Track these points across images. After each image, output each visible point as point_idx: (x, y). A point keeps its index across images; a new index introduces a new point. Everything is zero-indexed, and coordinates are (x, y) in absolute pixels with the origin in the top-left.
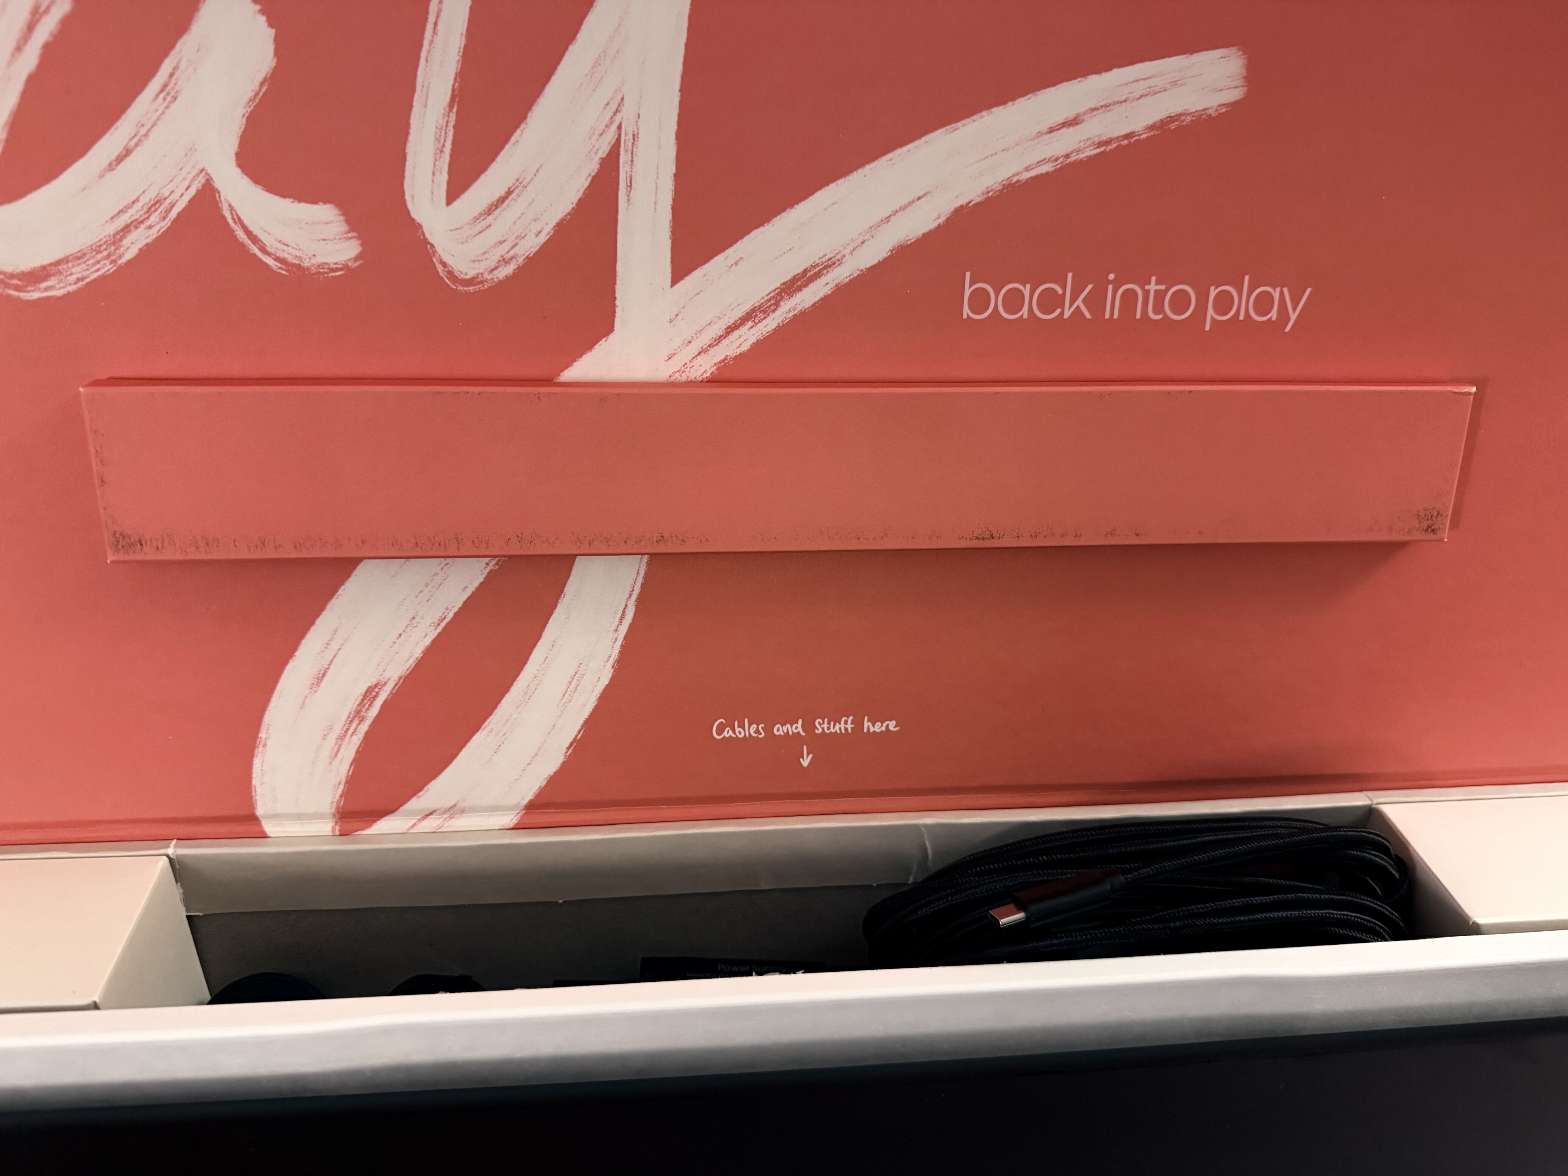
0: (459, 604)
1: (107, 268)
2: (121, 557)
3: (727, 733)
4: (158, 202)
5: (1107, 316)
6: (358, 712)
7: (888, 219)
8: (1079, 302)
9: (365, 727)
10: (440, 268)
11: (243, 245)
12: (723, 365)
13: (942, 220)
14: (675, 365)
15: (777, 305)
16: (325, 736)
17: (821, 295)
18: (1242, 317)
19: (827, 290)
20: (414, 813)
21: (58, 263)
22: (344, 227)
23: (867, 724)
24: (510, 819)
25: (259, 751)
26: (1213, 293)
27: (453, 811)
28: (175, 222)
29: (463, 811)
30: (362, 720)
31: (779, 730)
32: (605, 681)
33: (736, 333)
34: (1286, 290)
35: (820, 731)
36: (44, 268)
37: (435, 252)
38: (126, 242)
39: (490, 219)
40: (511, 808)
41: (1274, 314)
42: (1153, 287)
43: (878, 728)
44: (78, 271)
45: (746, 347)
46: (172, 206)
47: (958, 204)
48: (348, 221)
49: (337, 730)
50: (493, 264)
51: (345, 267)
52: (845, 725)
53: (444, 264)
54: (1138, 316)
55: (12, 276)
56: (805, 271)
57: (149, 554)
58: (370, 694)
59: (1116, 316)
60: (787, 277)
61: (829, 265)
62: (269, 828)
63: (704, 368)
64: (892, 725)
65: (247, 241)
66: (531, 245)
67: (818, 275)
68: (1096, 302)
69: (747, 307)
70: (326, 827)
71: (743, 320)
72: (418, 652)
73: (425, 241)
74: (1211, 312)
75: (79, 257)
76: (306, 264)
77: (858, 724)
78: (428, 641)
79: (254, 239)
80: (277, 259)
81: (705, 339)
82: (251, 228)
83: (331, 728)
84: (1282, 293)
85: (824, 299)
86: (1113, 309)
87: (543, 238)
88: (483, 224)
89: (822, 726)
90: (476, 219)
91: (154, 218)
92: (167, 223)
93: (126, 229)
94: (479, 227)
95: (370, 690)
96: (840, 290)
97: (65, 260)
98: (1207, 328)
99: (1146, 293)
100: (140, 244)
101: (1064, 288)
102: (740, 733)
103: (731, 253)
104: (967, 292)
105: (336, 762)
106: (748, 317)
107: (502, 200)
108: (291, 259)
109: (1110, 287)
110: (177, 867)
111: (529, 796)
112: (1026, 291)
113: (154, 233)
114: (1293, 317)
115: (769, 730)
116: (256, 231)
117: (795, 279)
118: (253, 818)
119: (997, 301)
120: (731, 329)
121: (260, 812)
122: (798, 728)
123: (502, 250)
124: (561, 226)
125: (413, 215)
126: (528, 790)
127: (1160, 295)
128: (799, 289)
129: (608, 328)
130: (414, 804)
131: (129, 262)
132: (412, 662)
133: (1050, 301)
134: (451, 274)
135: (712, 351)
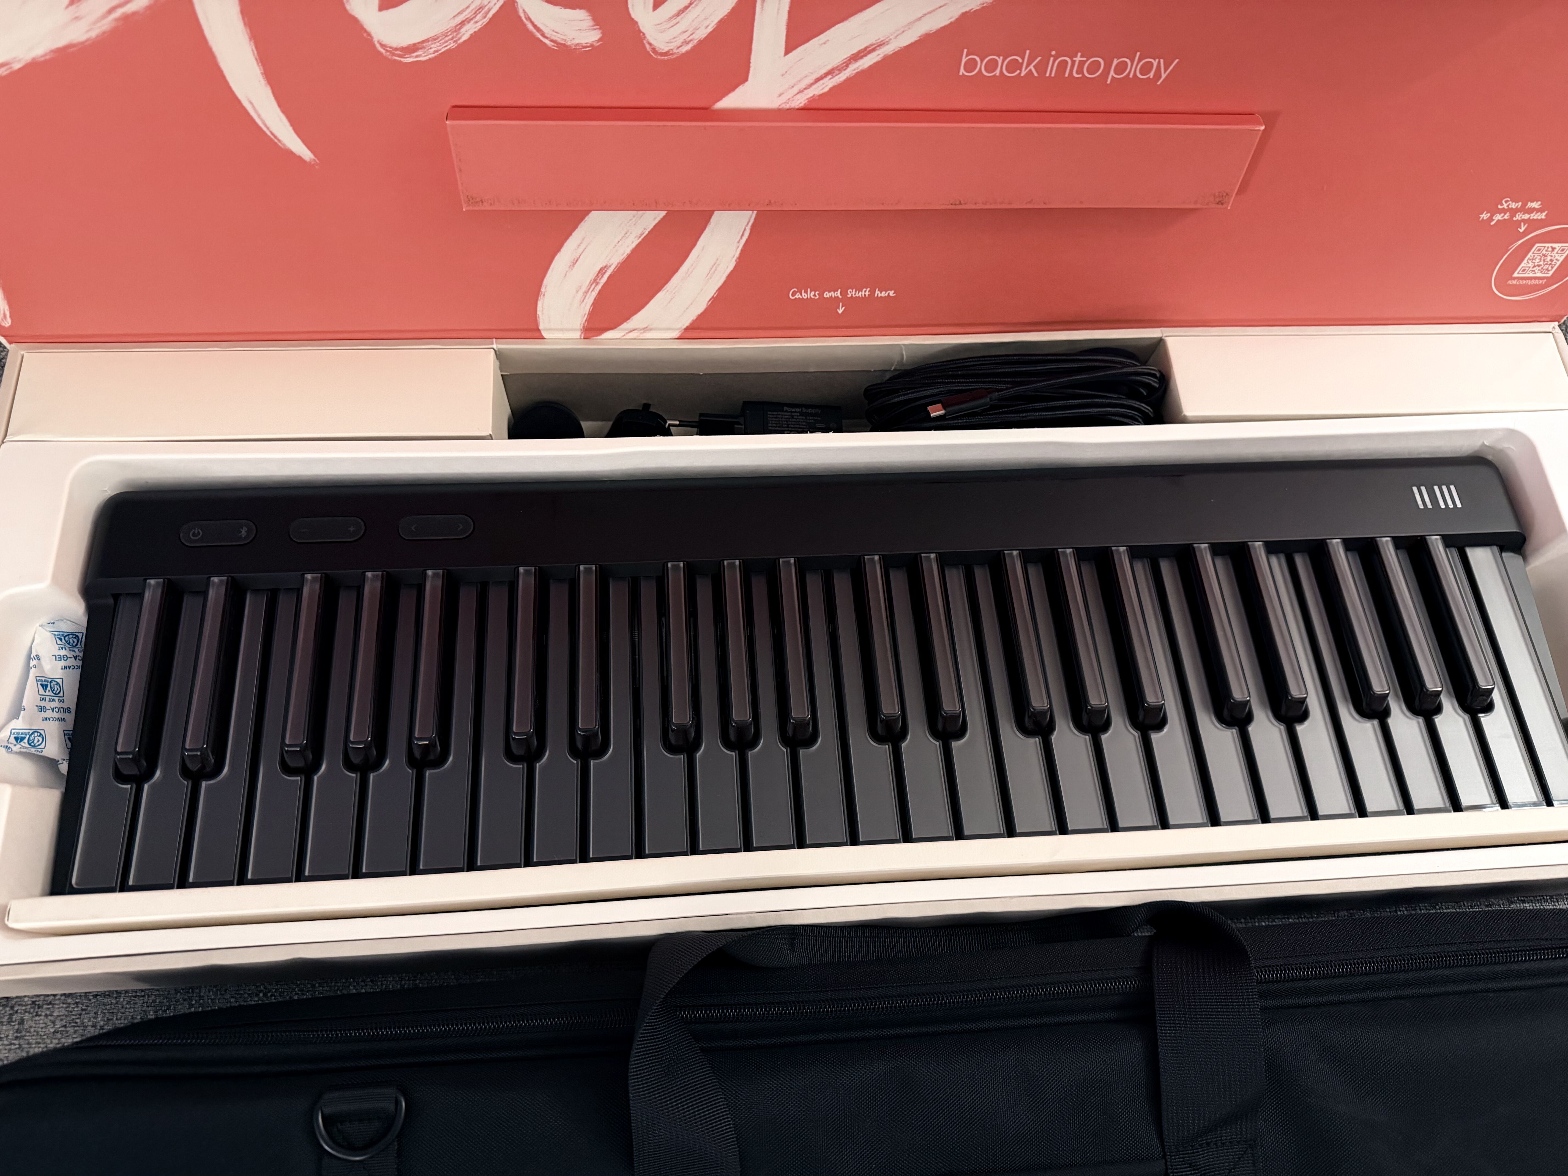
1: (452, 45)
2: (471, 208)
3: (798, 296)
4: (481, 8)
5: (1048, 75)
6: (595, 280)
7: (920, 19)
8: (1031, 67)
9: (599, 287)
10: (648, 46)
11: (531, 33)
12: (812, 99)
13: (953, 20)
14: (784, 98)
15: (847, 66)
16: (577, 292)
17: (875, 61)
18: (1131, 76)
19: (878, 58)
20: (624, 330)
21: (423, 42)
22: (591, 23)
23: (877, 292)
24: (676, 334)
25: (541, 299)
26: (1115, 62)
27: (646, 329)
28: (491, 20)
29: (651, 329)
30: (597, 284)
31: (827, 295)
32: (730, 268)
33: (821, 82)
34: (1162, 61)
35: (850, 295)
36: (414, 45)
37: (645, 37)
38: (463, 30)
39: (679, 18)
40: (678, 329)
41: (1151, 75)
42: (1078, 59)
43: (883, 294)
44: (435, 47)
45: (826, 89)
46: (489, 10)
47: (964, 10)
48: (594, 19)
49: (584, 289)
50: (679, 44)
51: (592, 45)
52: (865, 292)
53: (650, 44)
54: (1067, 75)
55: (396, 49)
56: (866, 48)
57: (486, 207)
58: (602, 271)
59: (1053, 75)
60: (855, 51)
61: (881, 44)
62: (545, 334)
63: (800, 101)
64: (892, 293)
65: (534, 31)
66: (702, 33)
67: (874, 50)
68: (1042, 68)
69: (829, 67)
70: (577, 335)
71: (826, 75)
72: (628, 251)
73: (640, 31)
74: (1112, 73)
75: (434, 39)
76: (569, 43)
77: (872, 292)
78: (634, 245)
79: (538, 30)
80: (552, 41)
81: (803, 85)
82: (536, 23)
83: (580, 287)
84: (1159, 63)
85: (876, 64)
86: (1051, 70)
87: (710, 29)
88: (674, 21)
89: (851, 293)
90: (671, 18)
91: (479, 17)
92: (486, 20)
93: (462, 23)
94: (671, 24)
95: (601, 269)
96: (886, 59)
97: (427, 41)
98: (1109, 82)
99: (1073, 62)
100: (472, 32)
101: (1023, 60)
102: (805, 296)
103: (822, 38)
104: (964, 60)
105: (583, 304)
106: (830, 73)
107: (686, 8)
108: (559, 40)
109: (1052, 59)
110: (498, 355)
111: (687, 324)
112: (1000, 60)
113: (479, 26)
114: (1164, 76)
115: (821, 295)
116: (539, 25)
117: (859, 52)
118: (538, 330)
119: (981, 66)
120: (818, 80)
121: (541, 327)
122: (838, 294)
123: (685, 36)
124: (721, 23)
125: (633, 16)
126: (687, 321)
127: (1082, 63)
128: (862, 57)
129: (745, 79)
130: (625, 326)
131: (465, 42)
132: (625, 256)
133: (1014, 66)
134: (654, 50)
135: (806, 91)
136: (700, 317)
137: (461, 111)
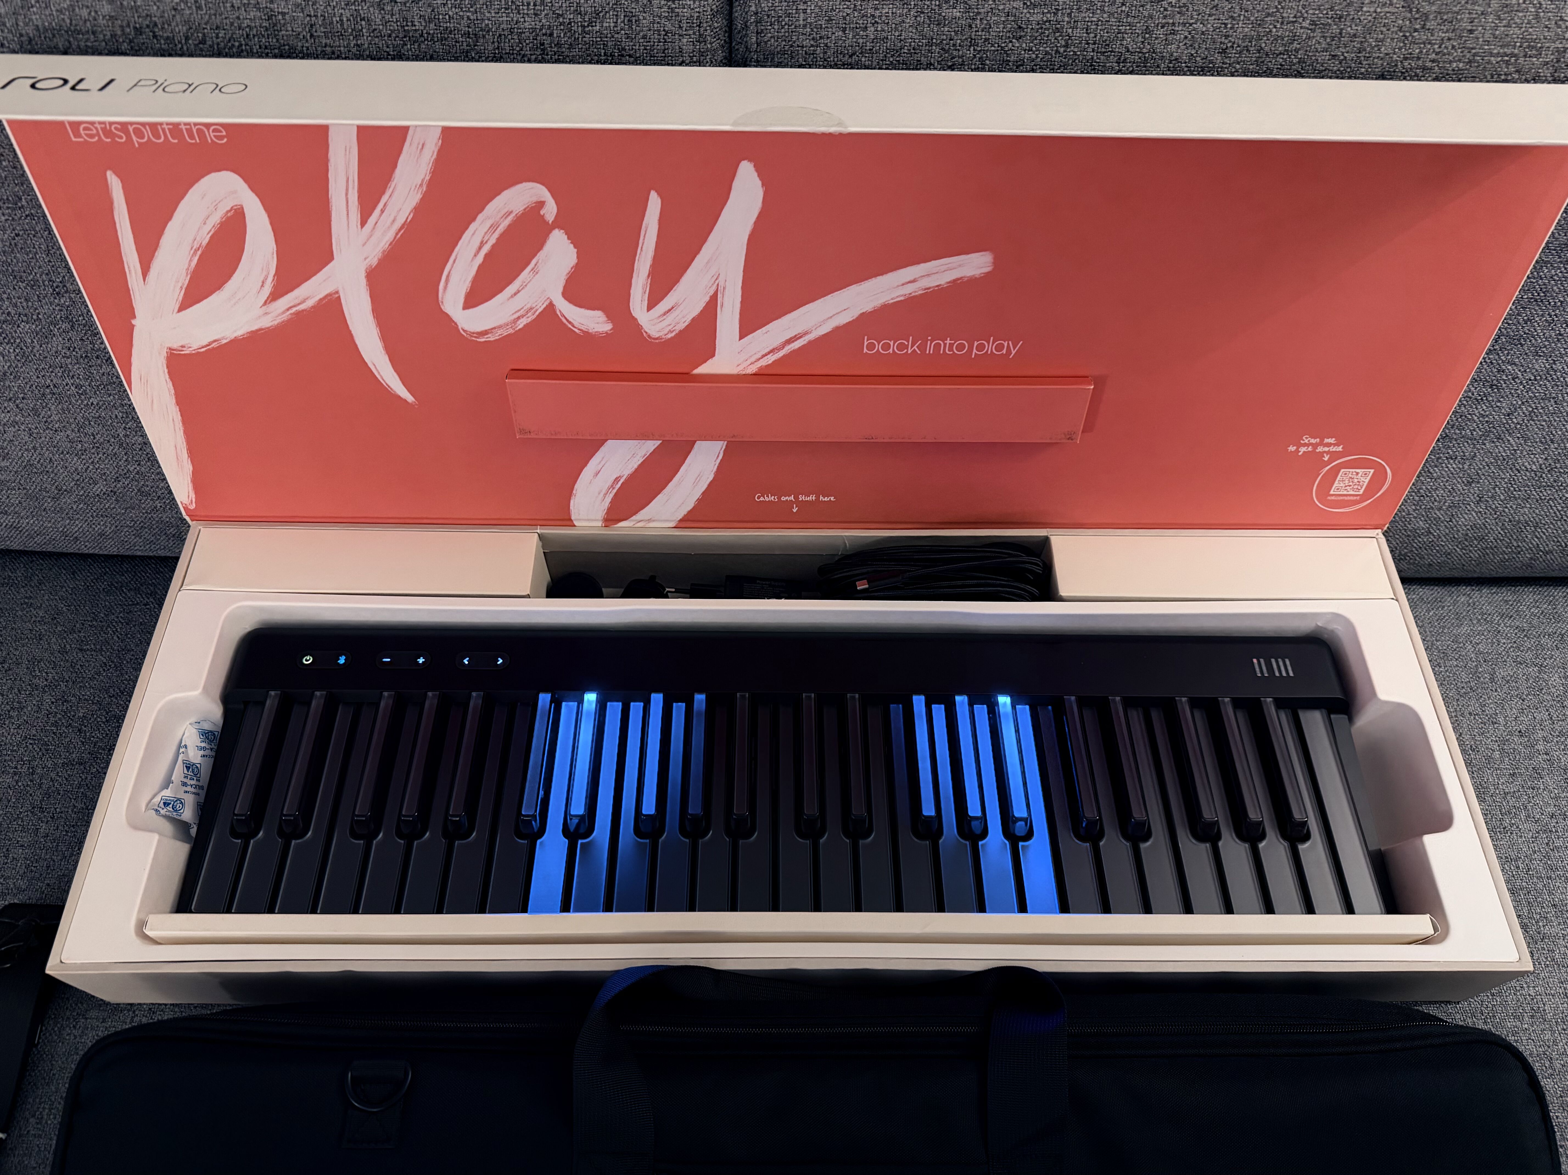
0: (652, 450)
1: (511, 331)
2: (522, 436)
3: (762, 499)
4: (531, 309)
5: (927, 352)
6: (612, 486)
7: (831, 317)
8: (915, 347)
9: (615, 491)
10: (644, 334)
11: (565, 324)
12: (761, 368)
13: (854, 318)
14: (741, 368)
15: (783, 347)
16: (599, 494)
17: (803, 344)
18: (989, 352)
19: (805, 342)
20: (633, 521)
21: (492, 329)
22: (606, 319)
23: (821, 498)
24: (672, 524)
25: (573, 497)
26: (976, 344)
27: (649, 521)
28: (538, 316)
29: (654, 521)
30: (614, 488)
31: (783, 499)
32: (711, 477)
33: (766, 357)
34: (1010, 342)
35: (801, 499)
36: (486, 330)
37: (642, 328)
38: (519, 322)
39: (665, 317)
40: (672, 521)
41: (1004, 351)
42: (948, 342)
43: (826, 499)
44: (500, 332)
45: (770, 362)
46: (537, 310)
47: (862, 312)
48: (607, 317)
49: (604, 491)
50: (666, 333)
51: (606, 333)
52: (812, 498)
53: (646, 333)
54: (941, 352)
55: (474, 333)
56: (796, 336)
57: (533, 436)
58: (617, 480)
59: (931, 352)
60: (788, 338)
61: (806, 333)
62: (576, 523)
63: (752, 369)
64: (832, 499)
65: (567, 323)
66: (682, 326)
67: (801, 337)
68: (922, 347)
69: (771, 348)
70: (599, 524)
71: (769, 353)
72: (636, 466)
73: (639, 324)
74: (975, 351)
75: (500, 327)
76: (590, 331)
77: (818, 497)
78: (640, 462)
79: (570, 322)
80: (579, 329)
81: (753, 359)
82: (568, 318)
83: (601, 491)
84: (1008, 344)
85: (803, 346)
86: (930, 349)
87: (686, 324)
88: (662, 319)
89: (802, 498)
90: (659, 317)
91: (530, 314)
92: (534, 316)
93: (519, 318)
94: (661, 319)
95: (617, 478)
96: (810, 343)
97: (495, 328)
98: (973, 356)
99: (945, 345)
100: (524, 323)
101: (908, 342)
102: (767, 499)
103: (764, 329)
104: (866, 344)
105: (603, 503)
106: (772, 351)
107: (670, 310)
108: (584, 330)
109: (929, 342)
110: (541, 537)
111: (680, 517)
112: (892, 343)
113: (530, 320)
114: (1014, 352)
115: (779, 498)
116: (570, 320)
117: (791, 338)
118: (571, 520)
119: (879, 347)
120: (763, 356)
121: (573, 518)
122: (792, 498)
123: (670, 327)
124: (693, 319)
125: (634, 315)
126: (680, 515)
127: (951, 345)
128: (793, 342)
129: (713, 355)
130: (634, 518)
131: (520, 329)
132: (633, 469)
133: (901, 347)
134: (649, 336)
135: (756, 363)
136: (690, 512)
137: (517, 372)
